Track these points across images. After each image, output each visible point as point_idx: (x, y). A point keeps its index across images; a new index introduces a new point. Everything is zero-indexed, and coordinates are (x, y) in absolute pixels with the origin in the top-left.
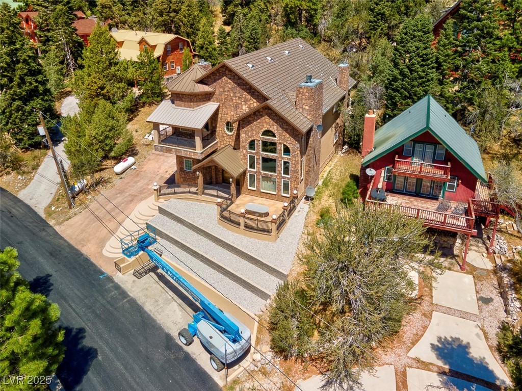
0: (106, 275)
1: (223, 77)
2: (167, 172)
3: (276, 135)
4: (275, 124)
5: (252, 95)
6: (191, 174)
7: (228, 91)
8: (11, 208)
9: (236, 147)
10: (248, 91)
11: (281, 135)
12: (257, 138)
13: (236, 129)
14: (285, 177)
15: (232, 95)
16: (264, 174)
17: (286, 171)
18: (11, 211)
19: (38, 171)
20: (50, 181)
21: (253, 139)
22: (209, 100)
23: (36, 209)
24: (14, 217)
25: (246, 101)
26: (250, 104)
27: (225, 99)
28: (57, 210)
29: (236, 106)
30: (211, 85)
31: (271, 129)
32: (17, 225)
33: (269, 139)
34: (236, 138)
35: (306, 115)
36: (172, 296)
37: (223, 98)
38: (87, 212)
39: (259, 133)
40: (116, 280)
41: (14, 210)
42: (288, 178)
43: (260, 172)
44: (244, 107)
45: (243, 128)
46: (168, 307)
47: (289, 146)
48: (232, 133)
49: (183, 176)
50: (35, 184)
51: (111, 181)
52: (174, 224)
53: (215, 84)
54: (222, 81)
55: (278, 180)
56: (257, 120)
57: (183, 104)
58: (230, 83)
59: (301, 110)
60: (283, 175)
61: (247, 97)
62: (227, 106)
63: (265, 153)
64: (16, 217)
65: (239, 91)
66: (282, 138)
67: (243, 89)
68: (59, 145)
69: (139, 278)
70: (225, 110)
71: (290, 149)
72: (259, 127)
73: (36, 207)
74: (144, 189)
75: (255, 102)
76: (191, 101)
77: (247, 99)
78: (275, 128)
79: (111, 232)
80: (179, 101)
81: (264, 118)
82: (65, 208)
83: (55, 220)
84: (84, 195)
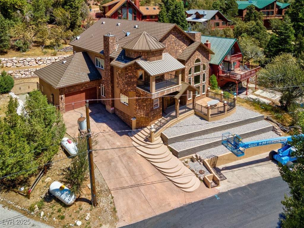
0: (216, 196)
1: (170, 34)
3: (201, 60)
12: (193, 66)
14: (204, 83)
16: (195, 86)
17: (204, 79)
27: (170, 49)
29: (176, 52)
31: (199, 58)
33: (198, 64)
38: (115, 192)
39: (193, 62)
44: (180, 51)
47: (205, 64)
53: (165, 41)
55: (201, 87)
56: (193, 55)
58: (174, 37)
63: (196, 73)
67: (180, 40)
72: (194, 59)
77: (182, 45)
81: (196, 52)
82: (91, 210)
83: (103, 225)
84: (83, 189)
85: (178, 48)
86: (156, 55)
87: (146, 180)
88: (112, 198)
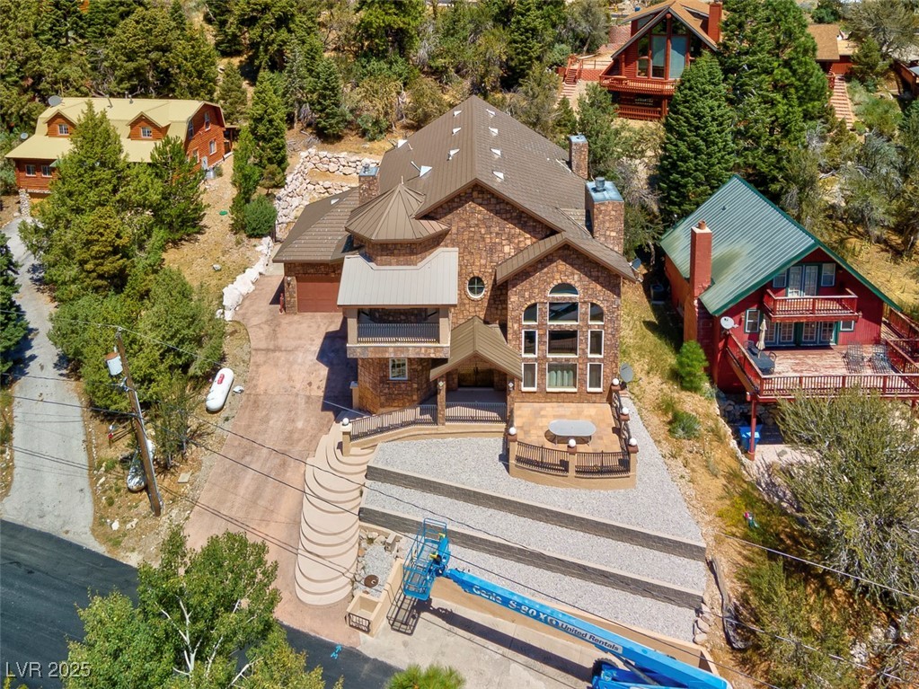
0: (339, 648)
1: (467, 202)
2: (310, 384)
3: (578, 289)
4: (576, 271)
5: (524, 227)
6: (403, 386)
7: (477, 225)
8: (13, 552)
9: (488, 320)
10: (516, 221)
11: (586, 289)
12: (542, 300)
13: (490, 287)
14: (594, 359)
15: (483, 231)
16: (555, 359)
17: (596, 348)
18: (16, 560)
19: (15, 443)
20: (57, 460)
21: (533, 302)
22: (438, 245)
23: (70, 537)
24: (37, 573)
25: (510, 239)
26: (519, 242)
27: (468, 239)
28: (129, 526)
29: (491, 250)
30: (443, 219)
31: (568, 281)
32: (57, 588)
33: (565, 298)
34: (489, 303)
35: (611, 247)
36: (501, 652)
37: (466, 237)
38: (199, 512)
39: (545, 290)
40: (369, 652)
41: (22, 556)
42: (600, 360)
43: (545, 357)
44: (507, 249)
45: (514, 287)
46: (510, 678)
47: (601, 305)
48: (481, 295)
49: (386, 391)
50: (26, 478)
51: (209, 431)
52: (415, 495)
53: (449, 216)
54: (466, 210)
55: (581, 366)
56: (542, 269)
57: (393, 260)
58: (480, 212)
59: (603, 239)
60: (590, 356)
61: (513, 231)
62: (473, 251)
63: (555, 323)
64: (39, 571)
65: (497, 224)
66: (589, 293)
67: (505, 220)
68: (27, 370)
69: (411, 634)
70: (468, 257)
71: (605, 309)
72: (545, 281)
73: (67, 532)
74: (291, 432)
75: (528, 238)
76: (412, 253)
77: (513, 235)
78: (576, 279)
79: (284, 546)
80: (387, 255)
81: (555, 264)
82: (145, 517)
83: (136, 552)
84: (169, 476)
85: (497, 240)
86: (396, 252)
87: (264, 524)
88: (187, 518)
